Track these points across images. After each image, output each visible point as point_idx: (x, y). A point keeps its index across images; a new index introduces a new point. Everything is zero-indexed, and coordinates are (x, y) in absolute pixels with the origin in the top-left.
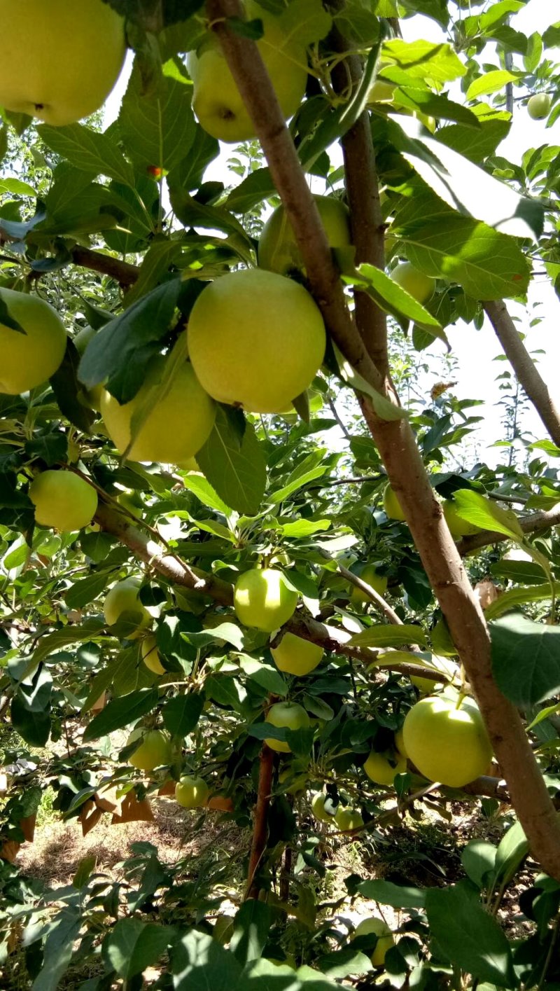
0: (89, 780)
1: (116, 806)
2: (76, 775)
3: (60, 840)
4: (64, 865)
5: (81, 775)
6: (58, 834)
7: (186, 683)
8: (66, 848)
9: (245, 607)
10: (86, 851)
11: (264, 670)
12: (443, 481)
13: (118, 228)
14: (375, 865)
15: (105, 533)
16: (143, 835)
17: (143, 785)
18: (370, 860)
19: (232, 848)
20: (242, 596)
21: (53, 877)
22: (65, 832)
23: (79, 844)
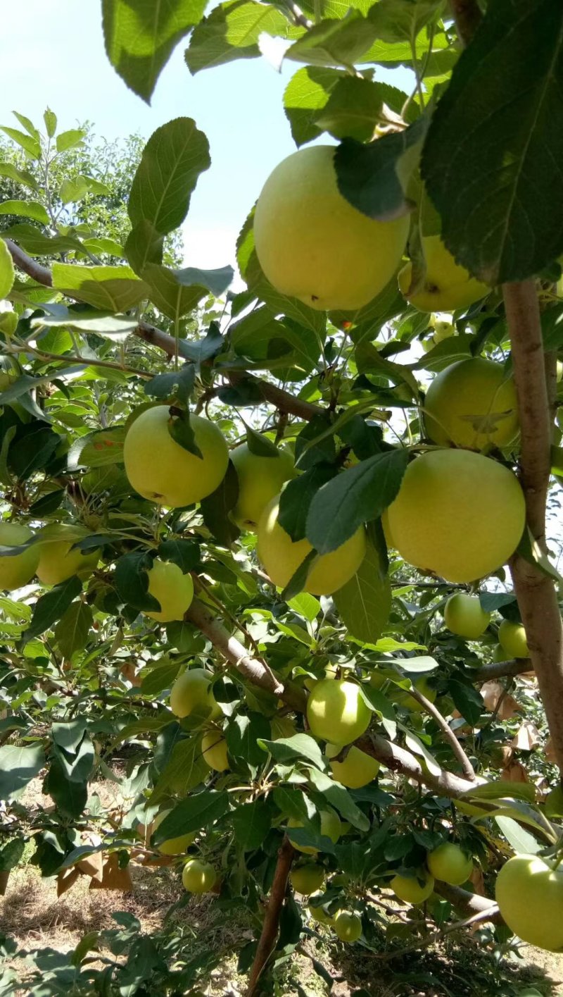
0: (74, 840)
1: (97, 871)
2: (61, 833)
3: (21, 891)
4: (23, 920)
5: (66, 833)
6: (19, 884)
7: (252, 788)
8: (27, 902)
9: (319, 719)
10: (47, 908)
11: (334, 787)
12: (507, 603)
13: (296, 367)
14: (342, 963)
15: (188, 623)
16: (106, 897)
17: (127, 852)
18: (338, 956)
19: (197, 925)
20: (318, 707)
21: (11, 931)
22: (26, 884)
23: (40, 898)
